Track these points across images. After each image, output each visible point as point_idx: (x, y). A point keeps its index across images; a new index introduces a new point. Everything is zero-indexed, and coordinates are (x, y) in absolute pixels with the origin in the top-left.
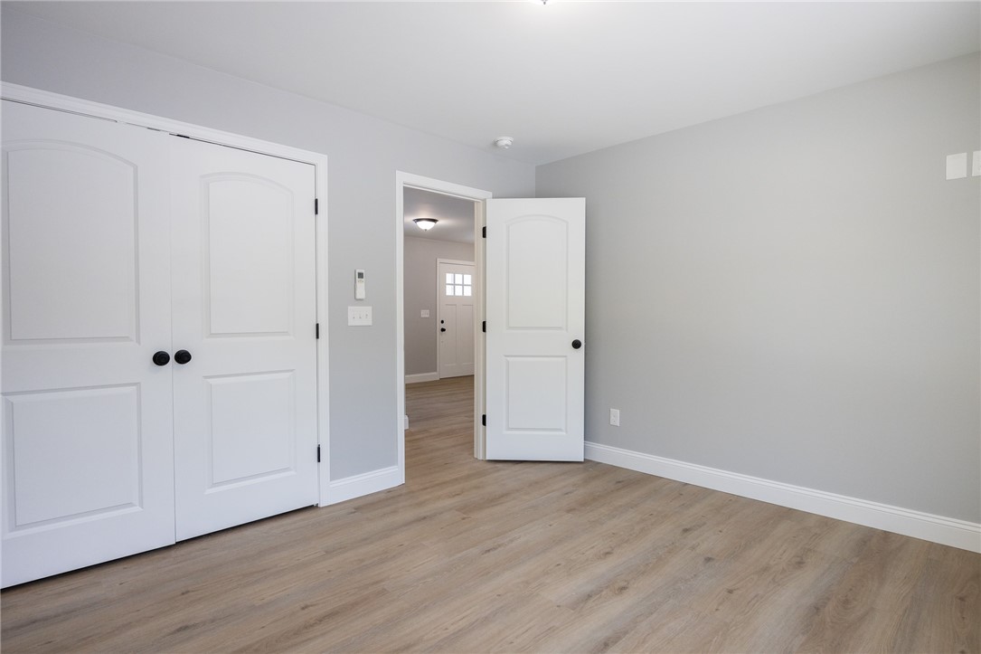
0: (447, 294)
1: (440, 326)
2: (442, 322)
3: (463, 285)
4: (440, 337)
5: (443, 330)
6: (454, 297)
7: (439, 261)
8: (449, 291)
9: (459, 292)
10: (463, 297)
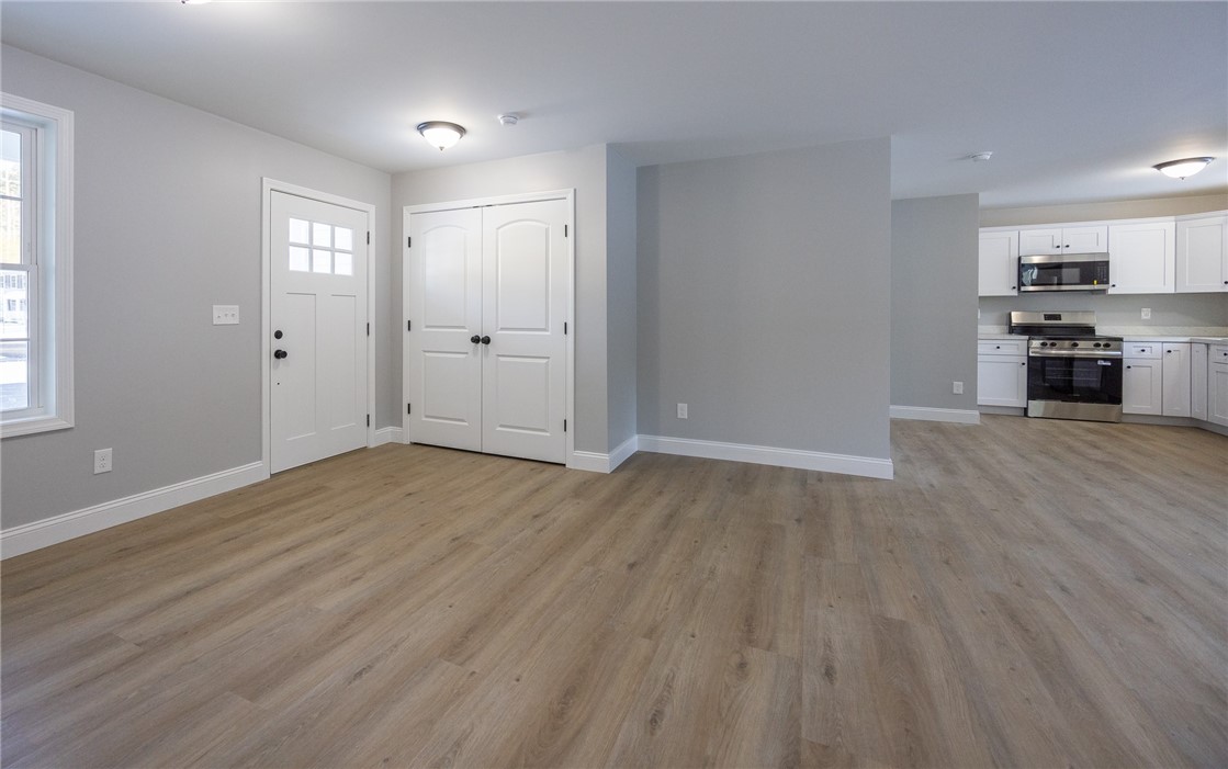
0: (293, 267)
1: (270, 345)
2: (278, 335)
3: (333, 250)
4: (272, 373)
5: (280, 354)
6: (309, 276)
7: (268, 183)
8: (298, 261)
9: (322, 264)
10: (332, 278)
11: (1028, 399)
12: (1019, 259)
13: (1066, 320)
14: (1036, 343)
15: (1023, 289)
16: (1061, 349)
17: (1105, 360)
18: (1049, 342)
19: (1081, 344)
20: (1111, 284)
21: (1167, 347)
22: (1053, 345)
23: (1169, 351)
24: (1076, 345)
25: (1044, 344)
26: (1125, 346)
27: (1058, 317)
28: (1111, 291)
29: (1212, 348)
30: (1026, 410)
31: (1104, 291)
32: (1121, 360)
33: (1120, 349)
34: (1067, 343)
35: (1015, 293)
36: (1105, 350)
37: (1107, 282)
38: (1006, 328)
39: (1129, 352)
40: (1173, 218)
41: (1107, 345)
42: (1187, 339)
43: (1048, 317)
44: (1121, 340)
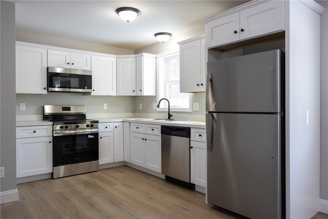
11: (53, 166)
12: (48, 68)
13: (73, 111)
14: (58, 127)
15: (50, 89)
16: (71, 130)
17: (91, 134)
18: (64, 126)
19: (81, 126)
20: (93, 89)
21: (116, 124)
22: (66, 127)
23: (116, 127)
24: (78, 127)
25: (61, 127)
26: (100, 125)
27: (69, 109)
28: (93, 93)
29: (132, 124)
30: (52, 174)
31: (89, 93)
32: (98, 134)
33: (97, 128)
34: (73, 126)
35: (45, 92)
36: (91, 129)
37: (91, 88)
38: (41, 116)
39: (101, 129)
40: (115, 56)
41: (92, 126)
42: (121, 120)
43: (64, 109)
44: (97, 122)
